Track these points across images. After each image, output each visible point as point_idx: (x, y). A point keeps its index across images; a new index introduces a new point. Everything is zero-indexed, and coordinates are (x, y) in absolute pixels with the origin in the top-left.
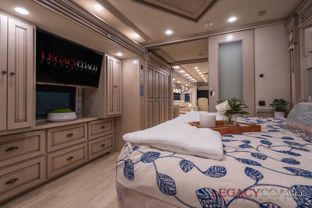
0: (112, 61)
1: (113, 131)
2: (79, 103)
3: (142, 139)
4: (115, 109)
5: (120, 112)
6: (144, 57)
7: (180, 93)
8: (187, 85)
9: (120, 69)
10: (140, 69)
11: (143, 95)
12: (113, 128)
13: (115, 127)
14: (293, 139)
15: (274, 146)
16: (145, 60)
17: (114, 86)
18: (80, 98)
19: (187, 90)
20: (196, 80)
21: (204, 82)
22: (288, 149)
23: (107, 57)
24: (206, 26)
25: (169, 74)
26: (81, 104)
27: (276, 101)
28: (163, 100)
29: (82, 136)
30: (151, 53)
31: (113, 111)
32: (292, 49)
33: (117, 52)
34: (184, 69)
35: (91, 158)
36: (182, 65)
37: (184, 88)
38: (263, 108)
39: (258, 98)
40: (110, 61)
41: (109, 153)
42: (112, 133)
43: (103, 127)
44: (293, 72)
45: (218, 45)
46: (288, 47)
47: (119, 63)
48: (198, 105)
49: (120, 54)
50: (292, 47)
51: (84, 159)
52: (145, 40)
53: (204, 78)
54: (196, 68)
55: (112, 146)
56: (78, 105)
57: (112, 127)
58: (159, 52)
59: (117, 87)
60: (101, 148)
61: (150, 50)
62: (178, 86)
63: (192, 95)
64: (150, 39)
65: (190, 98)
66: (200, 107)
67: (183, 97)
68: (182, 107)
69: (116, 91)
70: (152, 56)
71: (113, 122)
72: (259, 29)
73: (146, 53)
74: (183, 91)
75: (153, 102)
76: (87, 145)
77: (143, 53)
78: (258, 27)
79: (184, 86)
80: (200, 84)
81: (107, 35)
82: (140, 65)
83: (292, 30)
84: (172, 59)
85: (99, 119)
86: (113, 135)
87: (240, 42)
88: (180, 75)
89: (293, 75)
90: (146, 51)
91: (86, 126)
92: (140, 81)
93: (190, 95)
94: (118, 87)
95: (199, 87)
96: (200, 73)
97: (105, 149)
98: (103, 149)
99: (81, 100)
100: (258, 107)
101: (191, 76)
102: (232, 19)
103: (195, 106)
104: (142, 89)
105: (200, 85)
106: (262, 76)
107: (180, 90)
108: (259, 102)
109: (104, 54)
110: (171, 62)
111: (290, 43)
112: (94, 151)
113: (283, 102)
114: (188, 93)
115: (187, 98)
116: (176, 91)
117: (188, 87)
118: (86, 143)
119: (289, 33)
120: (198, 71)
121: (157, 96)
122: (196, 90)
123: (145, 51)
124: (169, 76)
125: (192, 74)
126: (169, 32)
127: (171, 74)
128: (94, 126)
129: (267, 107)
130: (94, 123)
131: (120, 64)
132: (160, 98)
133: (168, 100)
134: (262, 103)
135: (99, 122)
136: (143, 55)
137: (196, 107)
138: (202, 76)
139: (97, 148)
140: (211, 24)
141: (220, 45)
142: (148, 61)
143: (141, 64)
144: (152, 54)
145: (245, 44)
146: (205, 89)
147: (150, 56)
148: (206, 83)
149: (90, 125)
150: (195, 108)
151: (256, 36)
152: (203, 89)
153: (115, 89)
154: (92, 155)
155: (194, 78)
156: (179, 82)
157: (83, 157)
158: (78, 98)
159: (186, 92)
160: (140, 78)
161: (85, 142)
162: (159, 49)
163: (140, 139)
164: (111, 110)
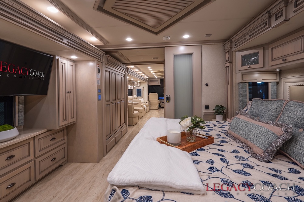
0: (65, 64)
1: (66, 141)
2: (20, 114)
3: (129, 181)
4: (69, 117)
5: (74, 120)
6: (101, 60)
7: (132, 88)
8: (139, 81)
9: (74, 72)
10: (97, 73)
11: (100, 100)
12: (66, 137)
13: (67, 136)
14: (239, 152)
15: (231, 165)
16: (102, 63)
17: (67, 91)
18: (22, 107)
19: (139, 85)
20: (148, 76)
21: (155, 78)
22: (240, 168)
23: (58, 60)
24: (165, 39)
25: (124, 74)
26: (22, 114)
27: (217, 106)
28: (119, 100)
29: (27, 154)
30: (108, 55)
31: (66, 120)
32: (228, 67)
33: (71, 54)
34: (137, 68)
35: (39, 177)
36: (137, 65)
37: (136, 84)
38: (208, 112)
39: (205, 103)
40: (62, 64)
41: (61, 166)
42: (65, 143)
43: (54, 139)
44: (229, 84)
45: (173, 55)
46: (225, 64)
47: (72, 66)
48: (149, 100)
49: (74, 57)
50: (228, 64)
51: (30, 182)
52: (104, 43)
53: (155, 75)
54: (149, 68)
55: (64, 157)
56: (18, 117)
57: (64, 137)
58: (116, 55)
59: (70, 92)
60: (52, 163)
61: (107, 52)
62: (131, 83)
63: (143, 90)
64: (109, 43)
65: (142, 93)
66: (151, 101)
67: (135, 92)
68: (136, 104)
69: (70, 97)
70: (109, 58)
71: (65, 131)
72: (205, 45)
73: (103, 56)
74: (135, 86)
75: (110, 104)
76: (34, 163)
77: (101, 56)
78: (204, 44)
79: (136, 82)
80: (150, 79)
81: (62, 39)
82: (97, 68)
83: (228, 51)
84: (129, 60)
85: (48, 131)
86: (65, 145)
87: (191, 55)
88: (133, 74)
89: (229, 86)
90: (104, 54)
91: (32, 143)
92: (98, 86)
93: (142, 90)
94: (72, 92)
95: (149, 82)
96: (152, 71)
97: (55, 163)
98: (54, 162)
99: (23, 109)
100: (204, 111)
101: (144, 73)
102: (186, 36)
103: (146, 101)
104: (99, 94)
105: (151, 81)
106: (207, 85)
107: (132, 86)
108: (205, 106)
109: (54, 56)
110: (127, 62)
111: (226, 61)
112: (43, 169)
113: (222, 107)
114: (139, 88)
115: (139, 93)
116: (129, 87)
117: (140, 83)
118: (33, 162)
119: (226, 53)
120: (151, 70)
121: (114, 98)
122: (147, 86)
123: (102, 54)
124: (125, 75)
125: (144, 72)
126: (129, 39)
127: (126, 74)
128: (42, 140)
129: (211, 111)
130: (42, 136)
131: (74, 66)
132: (117, 99)
133: (124, 100)
134: (207, 107)
135: (48, 133)
136: (101, 58)
137: (148, 101)
138: (154, 74)
139: (47, 164)
140: (169, 38)
141: (175, 55)
142: (105, 64)
143: (99, 68)
144: (110, 56)
145: (195, 57)
146: (155, 85)
147: (108, 59)
148: (156, 79)
149: (36, 140)
150: (147, 103)
151: (203, 51)
152: (153, 85)
153: (68, 95)
154: (40, 173)
155: (146, 75)
156: (132, 79)
157: (28, 179)
158: (18, 108)
159: (137, 88)
160: (98, 82)
161: (30, 161)
162: (116, 52)
163: (128, 181)
164: (65, 119)
